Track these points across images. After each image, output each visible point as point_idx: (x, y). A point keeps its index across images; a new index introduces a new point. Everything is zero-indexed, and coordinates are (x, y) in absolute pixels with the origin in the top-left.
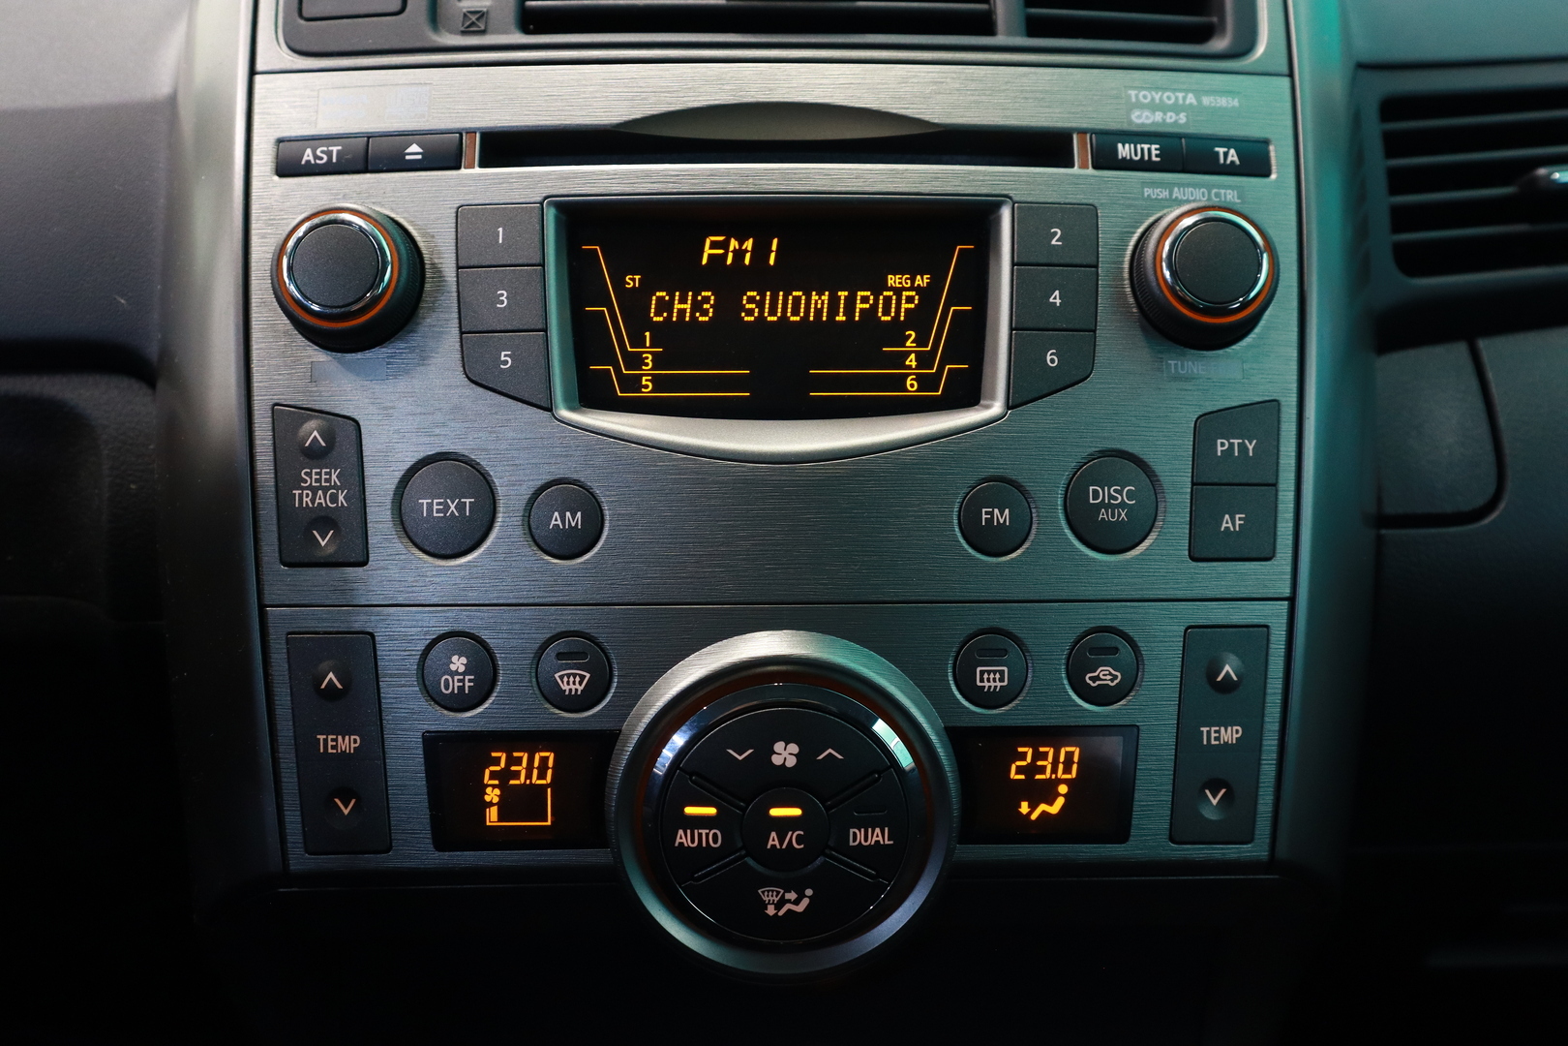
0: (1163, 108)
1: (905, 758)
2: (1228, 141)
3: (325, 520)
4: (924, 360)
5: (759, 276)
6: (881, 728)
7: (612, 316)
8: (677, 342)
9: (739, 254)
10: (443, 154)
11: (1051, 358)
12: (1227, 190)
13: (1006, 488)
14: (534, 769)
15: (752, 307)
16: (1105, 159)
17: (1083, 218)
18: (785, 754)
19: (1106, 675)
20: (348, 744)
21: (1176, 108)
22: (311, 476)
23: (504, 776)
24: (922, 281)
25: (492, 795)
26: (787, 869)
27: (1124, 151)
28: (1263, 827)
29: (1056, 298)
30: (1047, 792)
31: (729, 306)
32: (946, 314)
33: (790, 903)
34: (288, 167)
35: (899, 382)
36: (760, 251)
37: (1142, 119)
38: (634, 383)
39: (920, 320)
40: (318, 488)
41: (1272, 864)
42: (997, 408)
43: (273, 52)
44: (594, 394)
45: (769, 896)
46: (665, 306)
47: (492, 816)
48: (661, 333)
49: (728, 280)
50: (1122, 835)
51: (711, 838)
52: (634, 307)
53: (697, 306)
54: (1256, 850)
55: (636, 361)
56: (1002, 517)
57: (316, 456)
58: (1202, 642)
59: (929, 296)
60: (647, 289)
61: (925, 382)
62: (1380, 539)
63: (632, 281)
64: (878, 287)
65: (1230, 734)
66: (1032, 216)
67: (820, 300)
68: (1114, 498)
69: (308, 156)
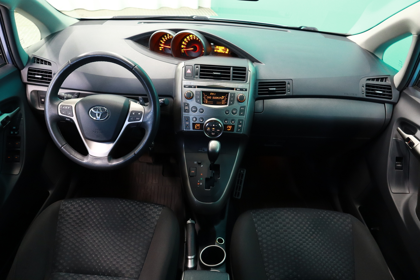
0: (240, 86)
1: (221, 126)
2: (244, 89)
3: (187, 110)
4: (224, 102)
5: (214, 96)
6: (219, 124)
7: (205, 98)
8: (209, 100)
9: (213, 94)
10: (195, 87)
11: (231, 103)
12: (244, 92)
13: (228, 111)
14: (198, 125)
15: (213, 98)
16: (236, 90)
17: (234, 94)
18: (214, 125)
19: (233, 122)
20: (188, 123)
21: (241, 86)
22: (186, 107)
23: (197, 126)
24: (224, 97)
25: (196, 127)
26: (213, 132)
27: (237, 89)
28: (242, 132)
29: (232, 99)
30: (229, 129)
31: (212, 98)
32: (225, 99)
33: (213, 134)
34: (185, 87)
35: (222, 103)
36: (214, 94)
37: (239, 87)
38: (206, 102)
39: (224, 99)
40: (186, 108)
41: (243, 134)
42: (228, 106)
43: (183, 79)
44: (203, 103)
45: (212, 133)
46: (208, 97)
47: (196, 128)
48: (208, 99)
49: (212, 96)
50: (233, 131)
51: (209, 130)
52: (206, 97)
53: (210, 97)
54: (242, 133)
55: (206, 101)
56: (227, 112)
57: (186, 106)
58: (239, 120)
59: (224, 98)
60: (207, 96)
61: (224, 103)
62: (254, 114)
63: (206, 96)
64: (221, 97)
65: (241, 126)
66: (231, 94)
67: (218, 98)
68: (234, 111)
69: (186, 86)
